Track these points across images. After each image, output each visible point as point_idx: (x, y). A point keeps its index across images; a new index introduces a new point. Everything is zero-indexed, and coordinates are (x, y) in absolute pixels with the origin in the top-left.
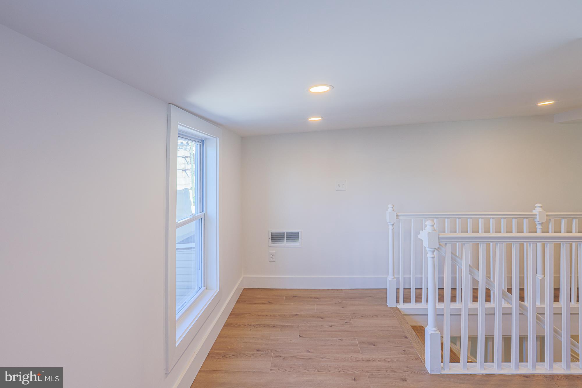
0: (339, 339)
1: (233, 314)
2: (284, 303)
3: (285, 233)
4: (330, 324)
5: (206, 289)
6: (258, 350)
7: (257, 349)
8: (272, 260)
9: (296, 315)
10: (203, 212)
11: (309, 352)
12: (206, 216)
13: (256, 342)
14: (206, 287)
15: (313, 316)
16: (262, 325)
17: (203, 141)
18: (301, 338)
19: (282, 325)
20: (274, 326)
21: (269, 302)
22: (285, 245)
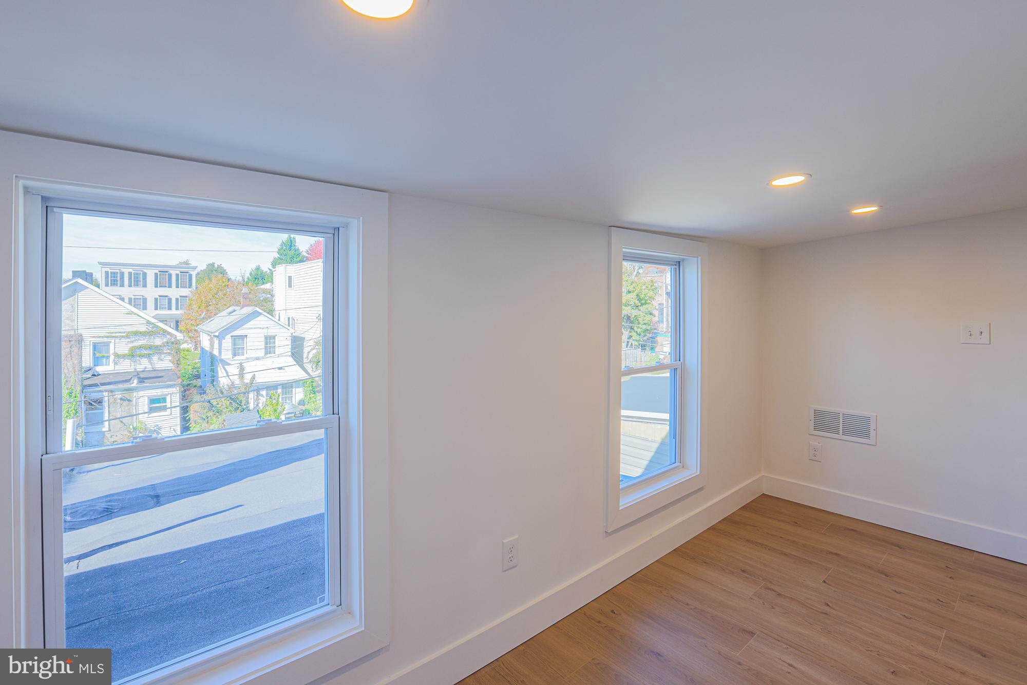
0: (904, 614)
1: (730, 520)
2: (822, 532)
3: (841, 415)
4: (898, 589)
5: (683, 467)
6: (744, 571)
7: (743, 569)
8: (813, 458)
9: (836, 554)
10: (680, 361)
11: (828, 605)
12: (683, 366)
13: (746, 561)
14: (683, 465)
15: (869, 567)
16: (766, 545)
17: (679, 262)
18: (824, 584)
19: (800, 558)
20: (786, 554)
21: (796, 523)
22: (840, 436)
